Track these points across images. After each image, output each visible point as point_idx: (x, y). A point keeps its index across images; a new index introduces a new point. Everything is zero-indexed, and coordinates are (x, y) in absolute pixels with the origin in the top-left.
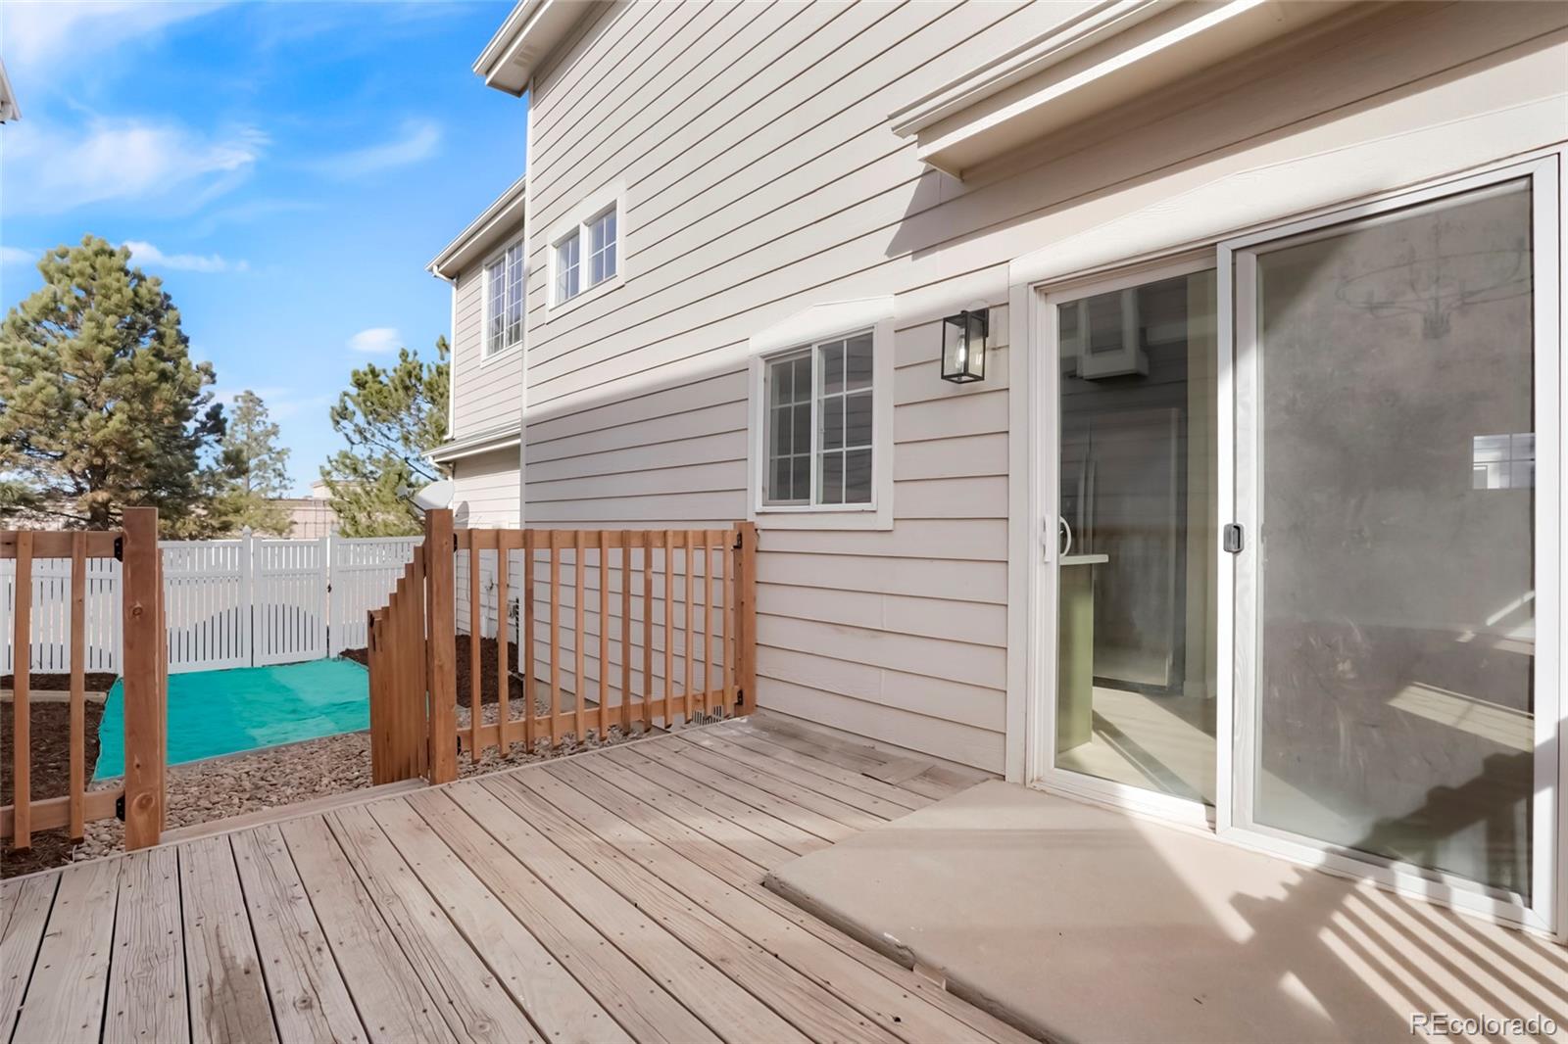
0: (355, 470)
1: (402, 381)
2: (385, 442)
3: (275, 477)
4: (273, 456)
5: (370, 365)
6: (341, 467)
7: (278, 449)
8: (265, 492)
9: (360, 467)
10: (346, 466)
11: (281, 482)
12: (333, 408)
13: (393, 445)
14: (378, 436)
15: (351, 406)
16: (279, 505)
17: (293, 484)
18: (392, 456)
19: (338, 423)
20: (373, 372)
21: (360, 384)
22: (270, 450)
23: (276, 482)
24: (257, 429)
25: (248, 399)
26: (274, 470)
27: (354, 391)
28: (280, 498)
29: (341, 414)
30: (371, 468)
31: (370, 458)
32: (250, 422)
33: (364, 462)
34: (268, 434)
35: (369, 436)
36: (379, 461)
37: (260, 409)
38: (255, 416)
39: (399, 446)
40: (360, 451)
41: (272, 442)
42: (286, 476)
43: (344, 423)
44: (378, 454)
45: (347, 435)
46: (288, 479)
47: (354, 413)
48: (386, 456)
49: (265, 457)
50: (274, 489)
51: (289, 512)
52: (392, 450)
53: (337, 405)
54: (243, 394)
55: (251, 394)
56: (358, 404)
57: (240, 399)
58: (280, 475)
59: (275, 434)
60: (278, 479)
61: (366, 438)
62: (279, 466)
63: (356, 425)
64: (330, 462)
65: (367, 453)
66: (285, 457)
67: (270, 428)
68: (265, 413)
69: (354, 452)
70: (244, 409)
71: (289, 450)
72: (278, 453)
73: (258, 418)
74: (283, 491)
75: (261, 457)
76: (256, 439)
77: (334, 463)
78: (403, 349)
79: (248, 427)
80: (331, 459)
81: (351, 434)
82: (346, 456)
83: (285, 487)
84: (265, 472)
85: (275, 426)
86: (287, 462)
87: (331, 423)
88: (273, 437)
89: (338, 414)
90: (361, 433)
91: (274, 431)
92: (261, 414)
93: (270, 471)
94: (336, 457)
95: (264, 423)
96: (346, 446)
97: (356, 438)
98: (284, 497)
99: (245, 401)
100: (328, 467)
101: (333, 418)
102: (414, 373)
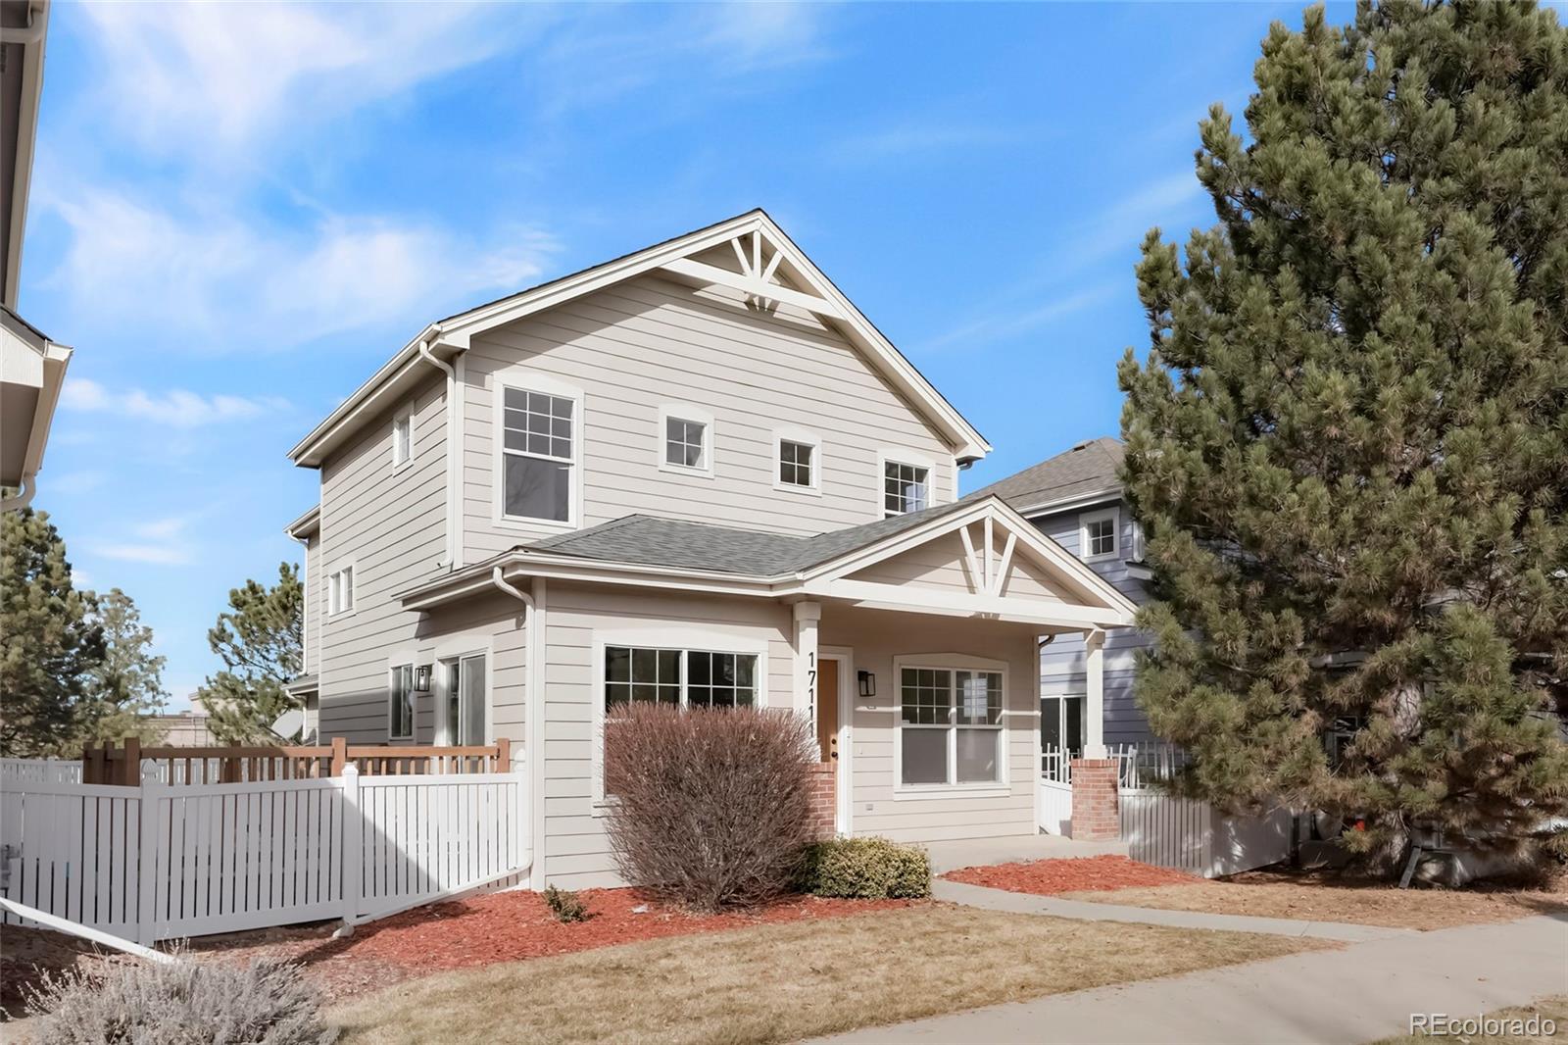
0: (234, 691)
1: (280, 602)
2: (264, 663)
3: (147, 691)
4: (145, 665)
5: (249, 581)
6: (220, 688)
7: (151, 658)
8: (136, 710)
9: (240, 689)
10: (226, 687)
11: (154, 697)
12: (210, 631)
13: (272, 665)
14: (257, 657)
15: (229, 627)
16: (152, 725)
17: (169, 700)
18: (272, 677)
19: (216, 646)
20: (253, 588)
21: (238, 604)
22: (142, 659)
23: (148, 697)
24: (126, 635)
25: (116, 598)
26: (146, 683)
27: (233, 612)
28: (153, 716)
29: (218, 637)
30: (250, 689)
31: (249, 678)
32: (117, 626)
33: (244, 682)
34: (139, 640)
35: (247, 657)
36: (258, 682)
37: (129, 611)
38: (125, 619)
39: (278, 668)
40: (240, 672)
41: (144, 649)
42: (160, 689)
43: (222, 645)
44: (257, 676)
45: (225, 656)
46: (163, 693)
47: (232, 636)
48: (264, 677)
49: (136, 667)
50: (147, 706)
51: (163, 733)
52: (271, 671)
53: (215, 627)
54: (109, 593)
55: (120, 593)
56: (235, 625)
57: (106, 600)
58: (153, 689)
59: (147, 639)
60: (151, 694)
61: (244, 659)
62: (152, 677)
63: (235, 647)
64: (209, 682)
65: (246, 675)
66: (160, 667)
67: (141, 633)
68: (135, 616)
69: (233, 673)
70: (112, 612)
71: (164, 659)
72: (151, 662)
73: (127, 622)
74: (157, 708)
75: (130, 668)
76: (125, 647)
77: (213, 684)
78: (283, 563)
79: (116, 632)
80: (211, 679)
81: (229, 655)
82: (224, 676)
83: (159, 704)
84: (136, 686)
85: (148, 630)
86: (161, 673)
87: (209, 645)
88: (145, 644)
89: (216, 637)
90: (239, 655)
91: (147, 636)
92: (130, 617)
93: (142, 685)
94: (216, 678)
95: (135, 627)
96: (225, 668)
97: (235, 659)
98: (157, 713)
99: (112, 602)
100: (207, 688)
101: (211, 640)
102: (292, 593)
